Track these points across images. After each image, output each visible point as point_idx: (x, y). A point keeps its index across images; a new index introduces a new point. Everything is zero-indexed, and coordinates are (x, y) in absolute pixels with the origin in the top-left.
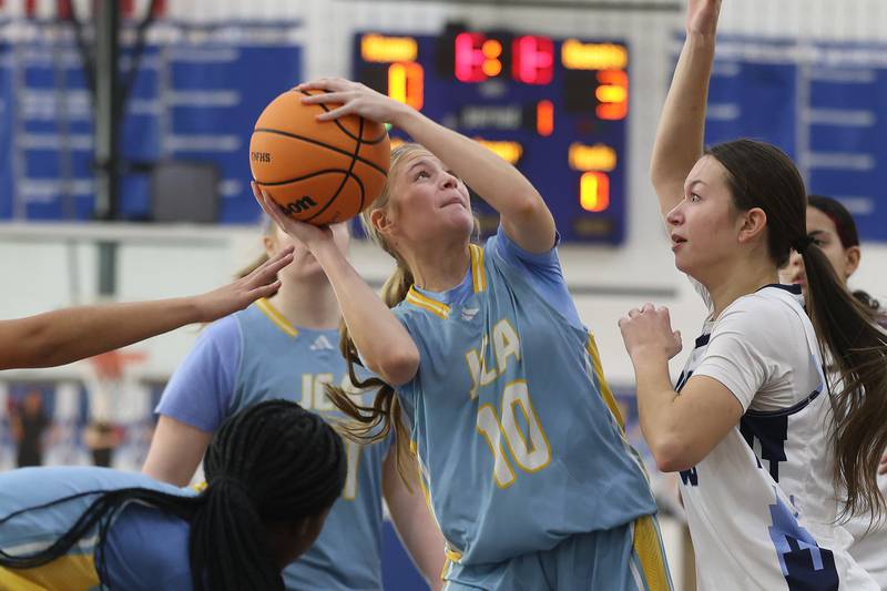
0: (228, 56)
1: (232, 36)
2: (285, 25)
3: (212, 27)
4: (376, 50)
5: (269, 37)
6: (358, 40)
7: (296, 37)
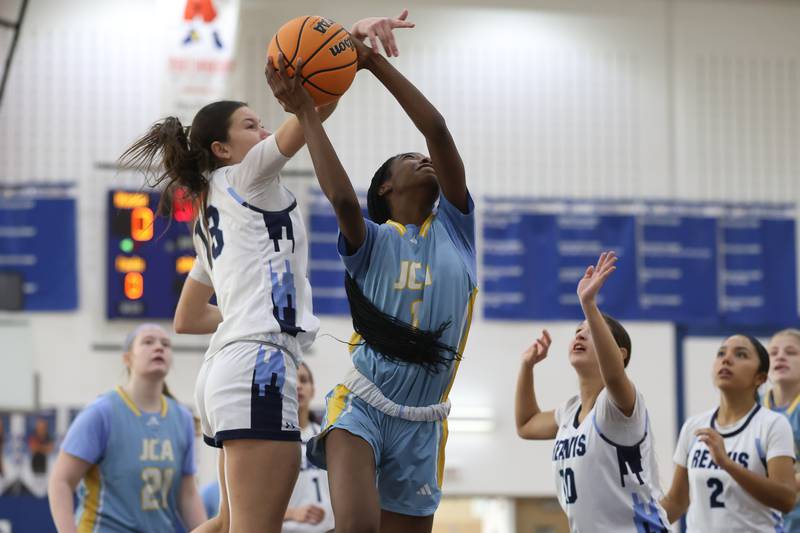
0: (28, 205)
1: (31, 193)
2: (64, 186)
3: (18, 187)
4: (123, 201)
5: (55, 193)
6: (111, 195)
7: (72, 193)
